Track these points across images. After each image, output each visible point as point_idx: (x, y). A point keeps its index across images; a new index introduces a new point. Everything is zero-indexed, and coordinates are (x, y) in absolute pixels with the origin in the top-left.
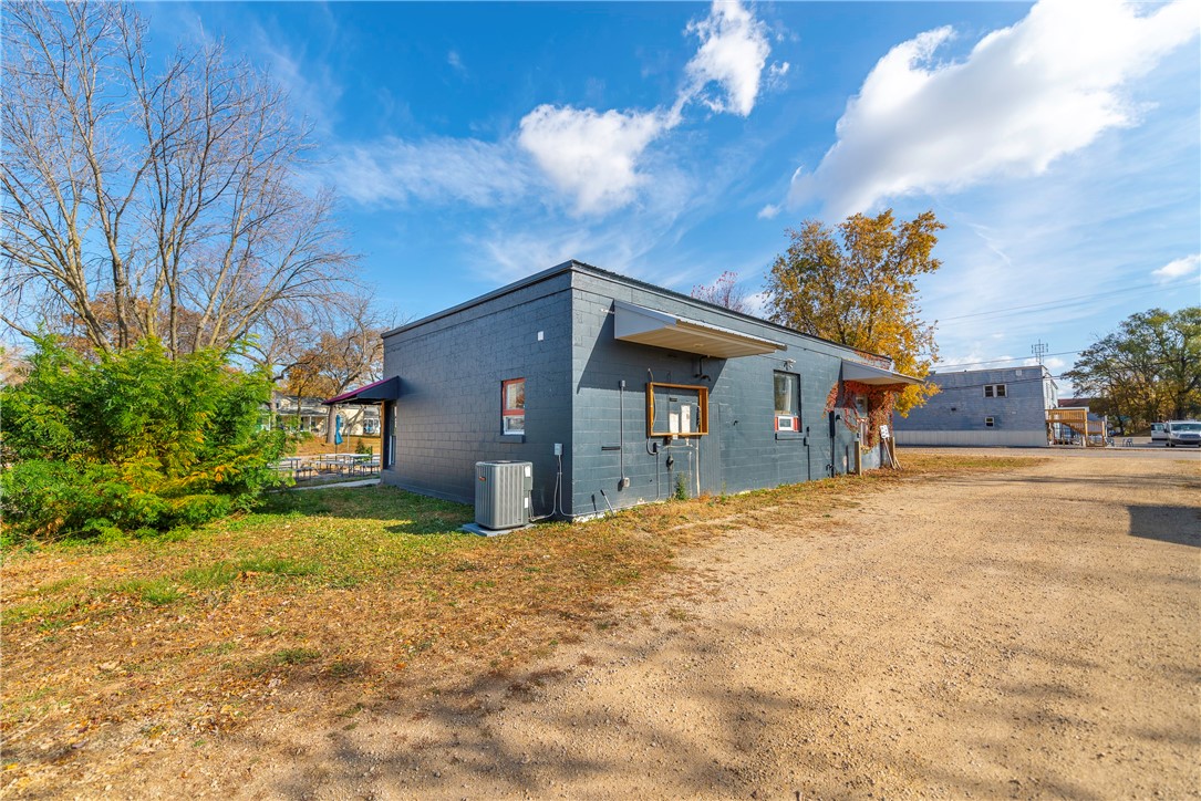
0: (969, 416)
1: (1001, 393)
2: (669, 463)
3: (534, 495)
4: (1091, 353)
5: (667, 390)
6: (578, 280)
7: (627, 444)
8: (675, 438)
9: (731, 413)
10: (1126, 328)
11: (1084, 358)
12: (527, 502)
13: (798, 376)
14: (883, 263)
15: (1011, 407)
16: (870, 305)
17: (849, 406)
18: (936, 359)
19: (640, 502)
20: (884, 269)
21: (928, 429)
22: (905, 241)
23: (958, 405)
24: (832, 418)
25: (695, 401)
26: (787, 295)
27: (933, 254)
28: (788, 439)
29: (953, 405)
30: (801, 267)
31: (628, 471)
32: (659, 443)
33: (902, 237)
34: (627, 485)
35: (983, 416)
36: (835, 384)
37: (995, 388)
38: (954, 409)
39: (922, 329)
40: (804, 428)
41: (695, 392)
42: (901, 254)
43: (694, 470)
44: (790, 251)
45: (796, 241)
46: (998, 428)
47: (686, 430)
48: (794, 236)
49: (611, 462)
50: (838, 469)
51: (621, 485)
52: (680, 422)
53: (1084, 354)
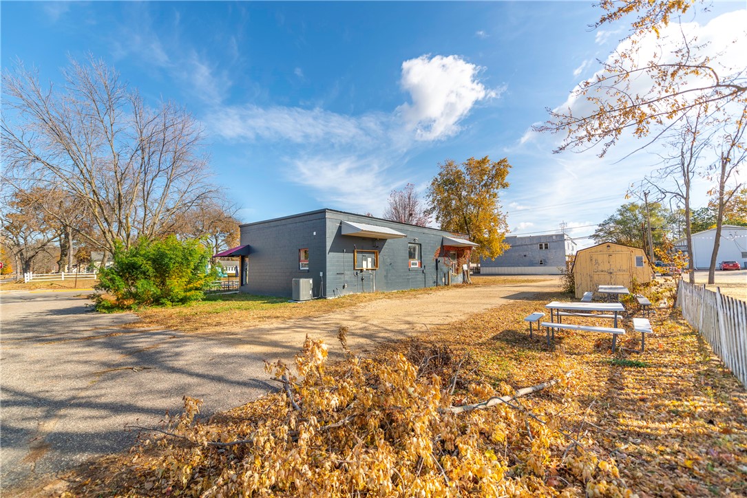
0: (532, 259)
1: (546, 248)
2: (362, 280)
3: (313, 290)
4: (603, 225)
5: (362, 252)
6: (328, 215)
7: (346, 272)
8: (365, 270)
9: (389, 260)
10: (619, 213)
11: (600, 228)
12: (311, 292)
13: (421, 244)
14: (484, 182)
15: (551, 254)
16: (478, 204)
17: (446, 256)
18: (507, 231)
19: (351, 293)
20: (485, 185)
21: (513, 266)
22: (494, 172)
23: (527, 254)
24: (437, 261)
25: (373, 256)
26: (438, 198)
27: (507, 179)
28: (415, 270)
29: (525, 253)
30: (445, 183)
31: (347, 282)
32: (359, 272)
33: (492, 170)
34: (346, 286)
35: (538, 259)
36: (439, 247)
37: (543, 245)
38: (525, 256)
39: (501, 217)
40: (423, 266)
41: (374, 253)
42: (493, 178)
43: (373, 282)
44: (440, 174)
45: (442, 170)
46: (545, 265)
47: (370, 267)
48: (442, 167)
49: (340, 279)
50: (439, 282)
51: (344, 287)
52: (367, 264)
53: (600, 226)
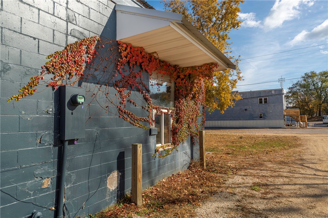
0: (252, 113)
1: (266, 102)
4: (292, 88)
10: (303, 79)
15: (270, 108)
21: (235, 120)
23: (247, 107)
29: (245, 107)
35: (258, 113)
37: (263, 99)
38: (246, 110)
46: (264, 119)
53: (290, 89)
